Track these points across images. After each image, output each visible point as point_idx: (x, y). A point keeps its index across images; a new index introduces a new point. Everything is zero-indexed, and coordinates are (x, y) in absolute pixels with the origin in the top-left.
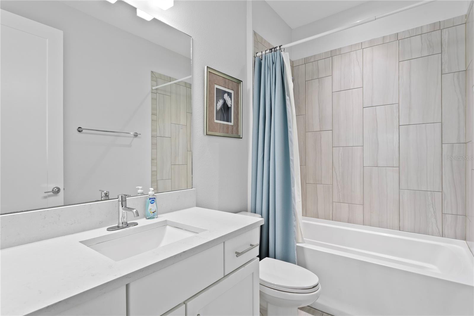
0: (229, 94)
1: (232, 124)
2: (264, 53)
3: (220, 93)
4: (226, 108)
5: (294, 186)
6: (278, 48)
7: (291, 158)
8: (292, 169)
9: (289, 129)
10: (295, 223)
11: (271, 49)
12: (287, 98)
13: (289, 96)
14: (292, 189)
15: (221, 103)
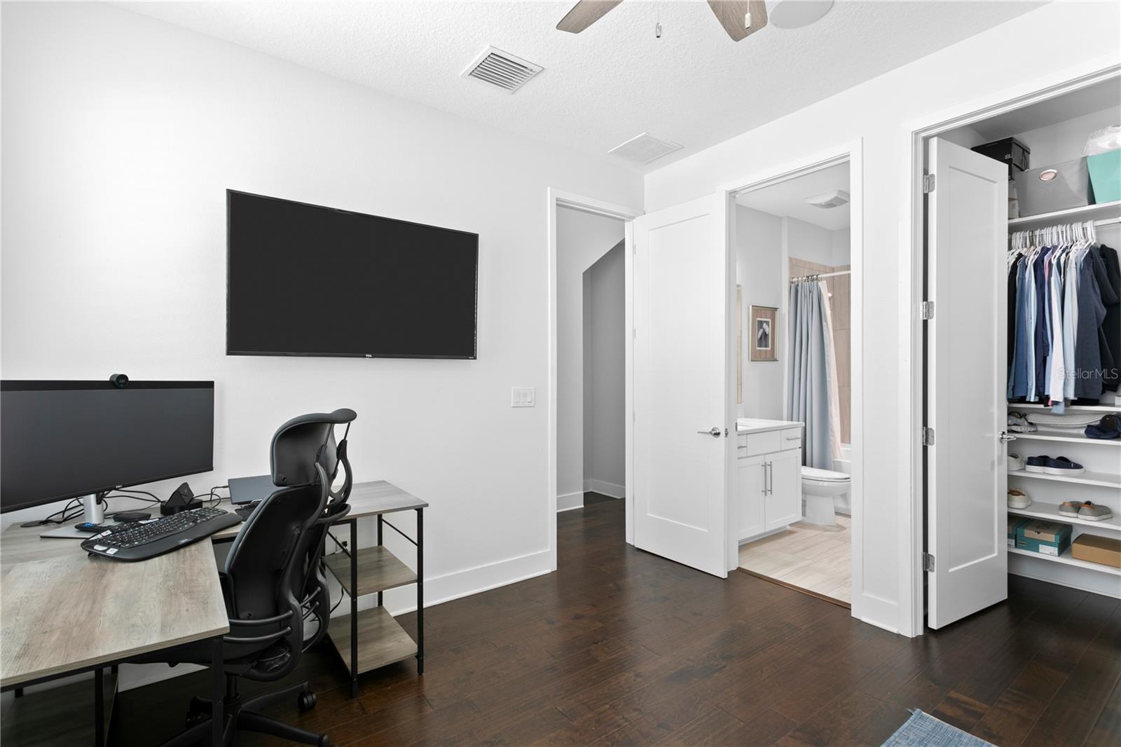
0: (767, 323)
1: (769, 349)
2: (800, 279)
3: (761, 323)
4: (765, 335)
5: (831, 405)
6: (815, 277)
7: (828, 379)
8: (828, 389)
9: (826, 353)
10: (831, 438)
11: (808, 277)
12: (824, 324)
13: (826, 322)
14: (829, 408)
15: (761, 331)
